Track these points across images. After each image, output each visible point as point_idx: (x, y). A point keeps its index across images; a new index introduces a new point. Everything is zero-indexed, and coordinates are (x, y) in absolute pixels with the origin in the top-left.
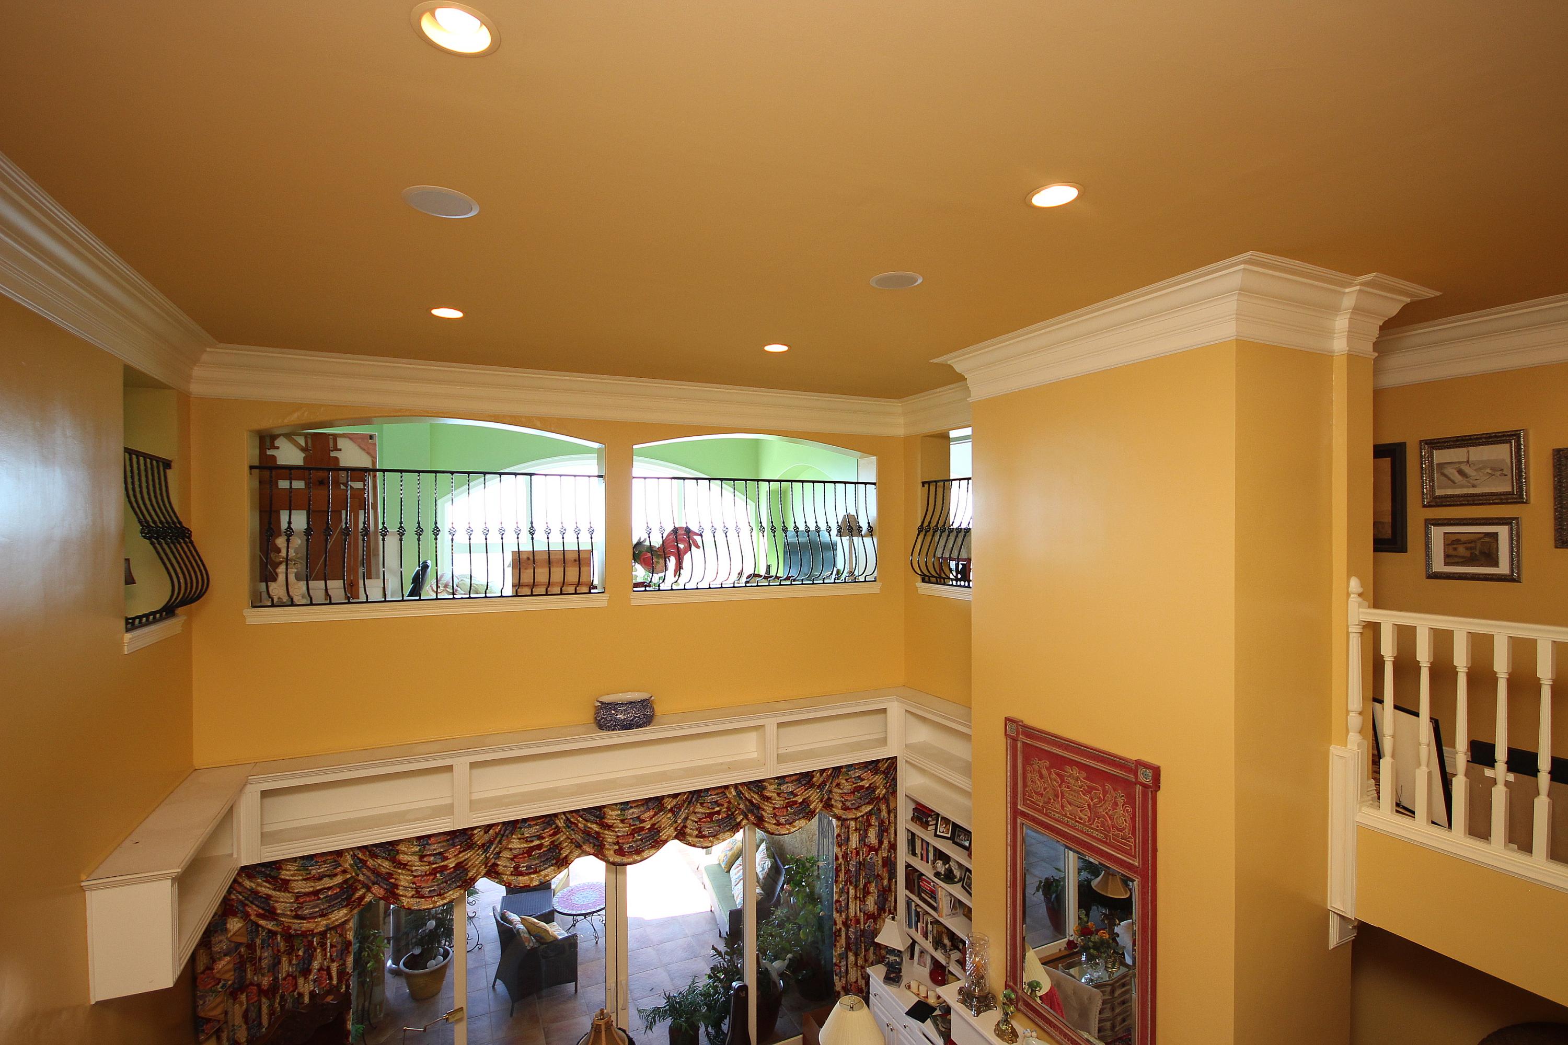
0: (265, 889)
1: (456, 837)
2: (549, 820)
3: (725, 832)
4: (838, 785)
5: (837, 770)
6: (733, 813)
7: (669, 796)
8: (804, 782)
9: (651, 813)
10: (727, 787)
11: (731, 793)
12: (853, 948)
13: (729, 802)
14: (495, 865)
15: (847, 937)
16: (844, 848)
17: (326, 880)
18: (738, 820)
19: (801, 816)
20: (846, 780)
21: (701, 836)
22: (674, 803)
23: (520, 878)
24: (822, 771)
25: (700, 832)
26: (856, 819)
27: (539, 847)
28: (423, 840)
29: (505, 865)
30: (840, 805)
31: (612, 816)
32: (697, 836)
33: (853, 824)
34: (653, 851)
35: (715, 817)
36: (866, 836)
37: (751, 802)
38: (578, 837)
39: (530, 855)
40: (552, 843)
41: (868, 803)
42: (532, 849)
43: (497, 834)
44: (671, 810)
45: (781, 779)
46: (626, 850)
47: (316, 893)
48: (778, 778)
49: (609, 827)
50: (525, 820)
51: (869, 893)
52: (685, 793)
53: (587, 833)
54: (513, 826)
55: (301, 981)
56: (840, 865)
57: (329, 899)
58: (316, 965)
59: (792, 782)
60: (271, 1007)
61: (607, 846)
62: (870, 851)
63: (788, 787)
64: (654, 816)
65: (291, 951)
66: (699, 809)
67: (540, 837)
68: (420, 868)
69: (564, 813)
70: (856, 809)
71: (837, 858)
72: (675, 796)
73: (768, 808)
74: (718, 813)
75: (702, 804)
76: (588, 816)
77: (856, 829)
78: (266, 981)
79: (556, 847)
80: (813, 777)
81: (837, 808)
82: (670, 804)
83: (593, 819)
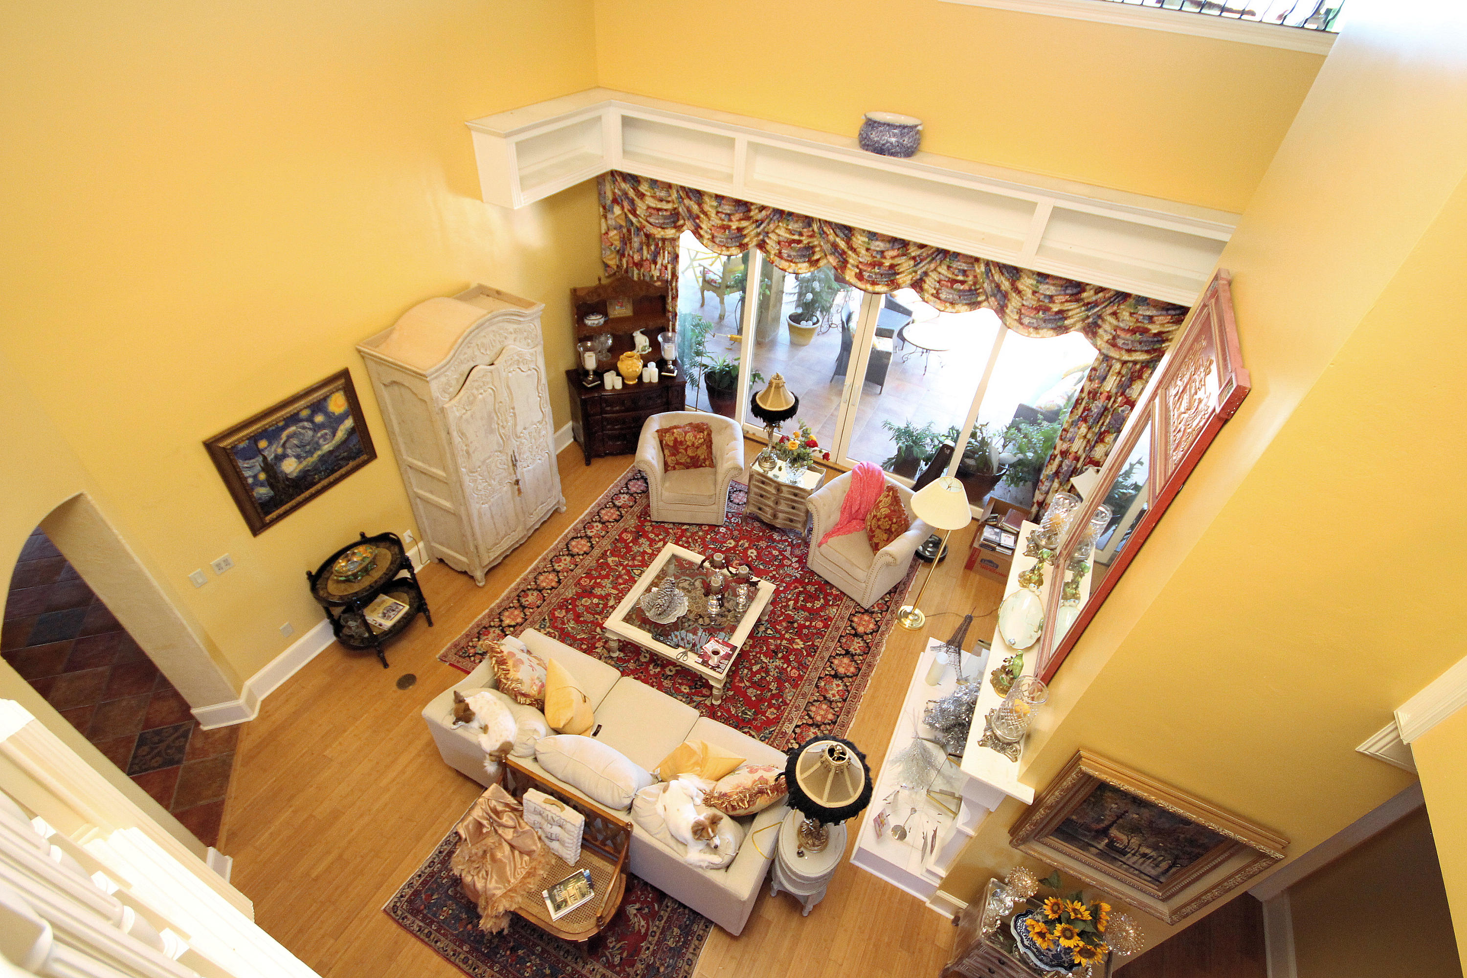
0: (631, 193)
1: (739, 205)
2: (808, 221)
3: (963, 305)
4: (1114, 314)
5: (1123, 296)
6: (976, 290)
7: (915, 244)
8: (1069, 292)
9: (895, 253)
10: (977, 260)
11: (979, 268)
12: (1061, 477)
13: (975, 277)
14: (764, 241)
15: (1060, 466)
16: (1095, 385)
17: (664, 203)
18: (979, 299)
19: (1050, 326)
20: (1131, 314)
21: (937, 296)
22: (919, 252)
23: (783, 262)
24: (1100, 290)
25: (937, 292)
26: (1124, 363)
27: (799, 242)
28: (719, 198)
29: (771, 244)
30: (1107, 337)
31: (859, 241)
32: (932, 295)
33: (1117, 366)
35: (957, 286)
36: (1130, 386)
37: (998, 286)
38: (827, 247)
39: (790, 245)
40: (809, 243)
41: (1147, 352)
42: (794, 241)
43: (767, 216)
44: (914, 258)
45: (1043, 277)
46: (866, 277)
47: (659, 210)
48: (1040, 274)
50: (790, 214)
51: (1102, 441)
52: (932, 248)
53: (835, 246)
54: (782, 215)
55: (653, 266)
56: (1083, 399)
57: (665, 217)
58: (659, 261)
59: (1054, 285)
60: (639, 274)
61: (849, 266)
62: (1126, 403)
63: (1048, 289)
64: (898, 256)
65: (648, 246)
66: (943, 270)
67: (801, 234)
68: (716, 221)
69: (820, 220)
70: (1129, 351)
71: (1082, 391)
72: (922, 246)
73: (1015, 302)
74: (963, 282)
75: (949, 267)
76: (838, 231)
77: (1119, 373)
78: (637, 258)
79: (810, 248)
80: (1084, 291)
81: (1102, 339)
82: (914, 252)
83: (841, 235)
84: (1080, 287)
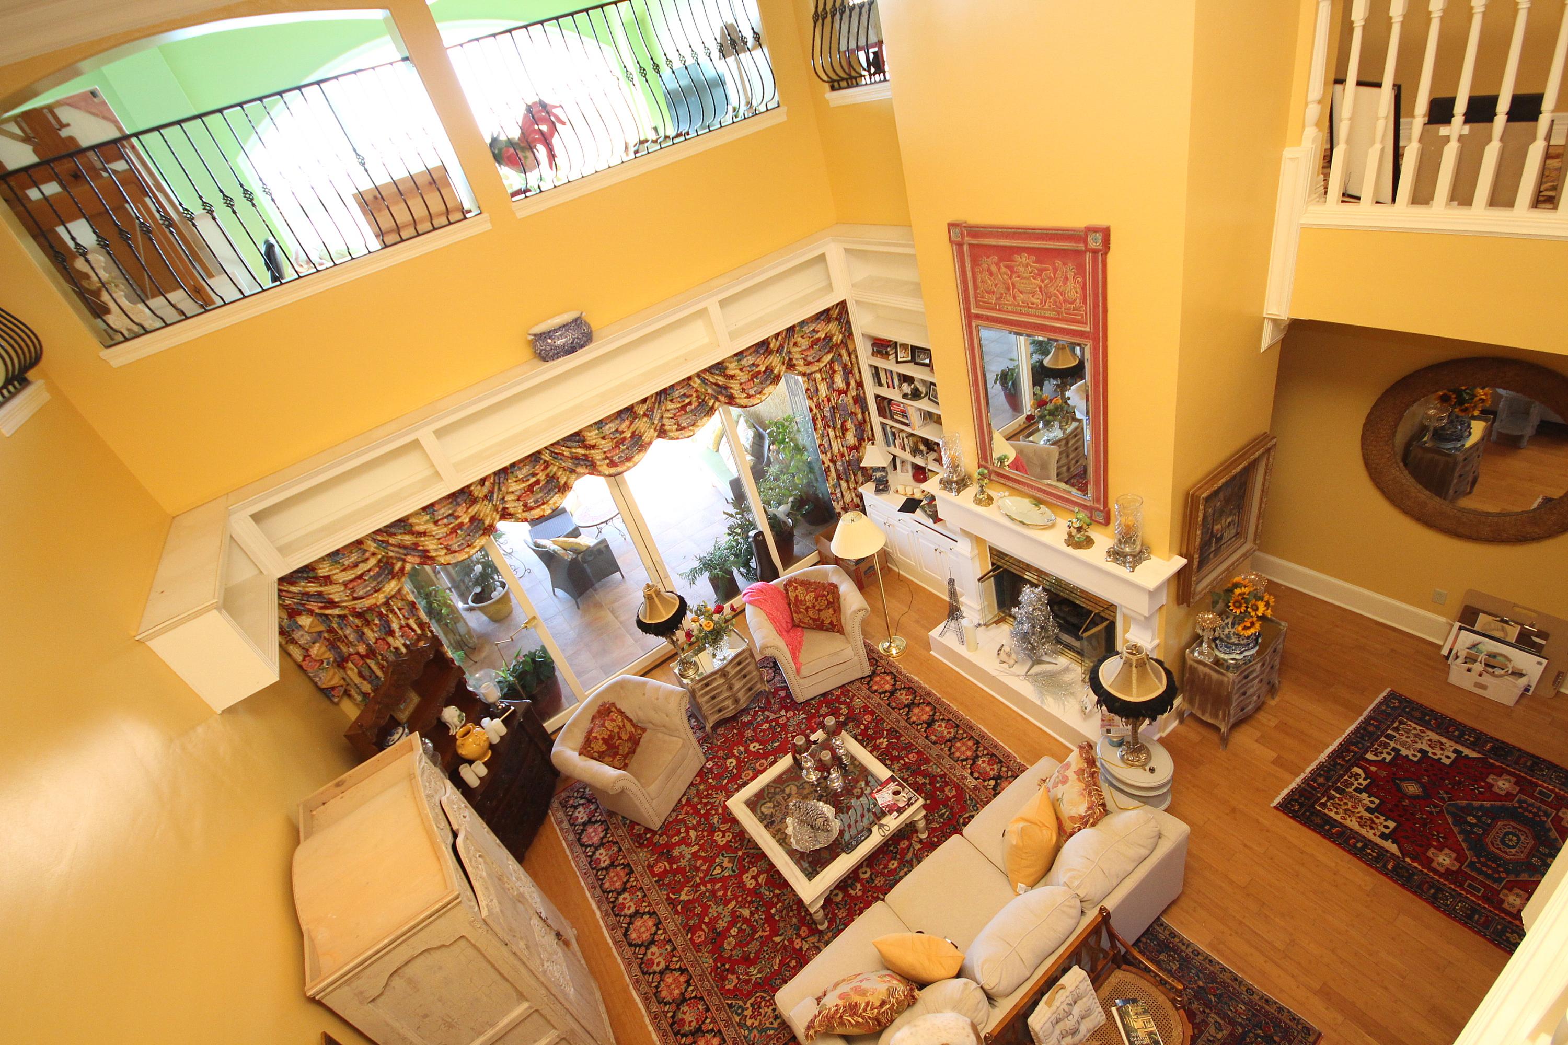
0: (313, 588)
1: (457, 497)
2: (535, 457)
3: (701, 419)
4: (795, 344)
5: (791, 330)
6: (703, 400)
7: (638, 403)
8: (762, 351)
9: (627, 423)
10: (689, 378)
11: (695, 383)
12: (843, 476)
13: (697, 391)
14: (505, 509)
15: (836, 470)
16: (815, 399)
17: (361, 565)
18: (711, 404)
19: (768, 382)
20: (802, 337)
21: (681, 428)
22: (645, 407)
23: (533, 512)
24: (777, 336)
25: (679, 425)
26: (820, 371)
27: (537, 482)
28: (428, 509)
29: (513, 505)
30: (802, 362)
31: (592, 437)
32: (677, 430)
33: (818, 376)
34: (641, 454)
35: (688, 408)
36: (833, 382)
37: (717, 385)
38: (569, 464)
39: (532, 492)
40: (547, 475)
41: (828, 352)
42: (531, 487)
43: (493, 484)
44: (645, 415)
45: (739, 355)
46: (617, 461)
47: (360, 577)
48: (736, 355)
49: (593, 447)
50: (513, 465)
51: (847, 430)
52: (652, 396)
53: (575, 458)
54: (505, 472)
55: (390, 639)
56: (816, 414)
57: (374, 578)
58: (395, 626)
59: (750, 354)
60: (378, 663)
61: (598, 463)
62: (839, 395)
63: (748, 361)
64: (631, 424)
65: (368, 623)
66: (670, 406)
67: (534, 475)
68: (440, 531)
69: (546, 448)
70: (818, 361)
71: (811, 410)
72: (644, 401)
73: (735, 386)
74: (690, 404)
75: (671, 401)
76: (569, 444)
77: (823, 379)
78: (362, 649)
79: (552, 478)
80: (769, 344)
81: (800, 365)
82: (641, 410)
83: (575, 444)
84: (765, 343)
